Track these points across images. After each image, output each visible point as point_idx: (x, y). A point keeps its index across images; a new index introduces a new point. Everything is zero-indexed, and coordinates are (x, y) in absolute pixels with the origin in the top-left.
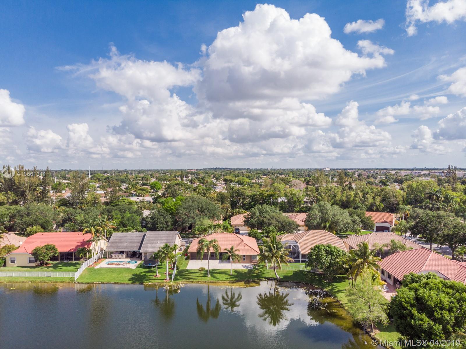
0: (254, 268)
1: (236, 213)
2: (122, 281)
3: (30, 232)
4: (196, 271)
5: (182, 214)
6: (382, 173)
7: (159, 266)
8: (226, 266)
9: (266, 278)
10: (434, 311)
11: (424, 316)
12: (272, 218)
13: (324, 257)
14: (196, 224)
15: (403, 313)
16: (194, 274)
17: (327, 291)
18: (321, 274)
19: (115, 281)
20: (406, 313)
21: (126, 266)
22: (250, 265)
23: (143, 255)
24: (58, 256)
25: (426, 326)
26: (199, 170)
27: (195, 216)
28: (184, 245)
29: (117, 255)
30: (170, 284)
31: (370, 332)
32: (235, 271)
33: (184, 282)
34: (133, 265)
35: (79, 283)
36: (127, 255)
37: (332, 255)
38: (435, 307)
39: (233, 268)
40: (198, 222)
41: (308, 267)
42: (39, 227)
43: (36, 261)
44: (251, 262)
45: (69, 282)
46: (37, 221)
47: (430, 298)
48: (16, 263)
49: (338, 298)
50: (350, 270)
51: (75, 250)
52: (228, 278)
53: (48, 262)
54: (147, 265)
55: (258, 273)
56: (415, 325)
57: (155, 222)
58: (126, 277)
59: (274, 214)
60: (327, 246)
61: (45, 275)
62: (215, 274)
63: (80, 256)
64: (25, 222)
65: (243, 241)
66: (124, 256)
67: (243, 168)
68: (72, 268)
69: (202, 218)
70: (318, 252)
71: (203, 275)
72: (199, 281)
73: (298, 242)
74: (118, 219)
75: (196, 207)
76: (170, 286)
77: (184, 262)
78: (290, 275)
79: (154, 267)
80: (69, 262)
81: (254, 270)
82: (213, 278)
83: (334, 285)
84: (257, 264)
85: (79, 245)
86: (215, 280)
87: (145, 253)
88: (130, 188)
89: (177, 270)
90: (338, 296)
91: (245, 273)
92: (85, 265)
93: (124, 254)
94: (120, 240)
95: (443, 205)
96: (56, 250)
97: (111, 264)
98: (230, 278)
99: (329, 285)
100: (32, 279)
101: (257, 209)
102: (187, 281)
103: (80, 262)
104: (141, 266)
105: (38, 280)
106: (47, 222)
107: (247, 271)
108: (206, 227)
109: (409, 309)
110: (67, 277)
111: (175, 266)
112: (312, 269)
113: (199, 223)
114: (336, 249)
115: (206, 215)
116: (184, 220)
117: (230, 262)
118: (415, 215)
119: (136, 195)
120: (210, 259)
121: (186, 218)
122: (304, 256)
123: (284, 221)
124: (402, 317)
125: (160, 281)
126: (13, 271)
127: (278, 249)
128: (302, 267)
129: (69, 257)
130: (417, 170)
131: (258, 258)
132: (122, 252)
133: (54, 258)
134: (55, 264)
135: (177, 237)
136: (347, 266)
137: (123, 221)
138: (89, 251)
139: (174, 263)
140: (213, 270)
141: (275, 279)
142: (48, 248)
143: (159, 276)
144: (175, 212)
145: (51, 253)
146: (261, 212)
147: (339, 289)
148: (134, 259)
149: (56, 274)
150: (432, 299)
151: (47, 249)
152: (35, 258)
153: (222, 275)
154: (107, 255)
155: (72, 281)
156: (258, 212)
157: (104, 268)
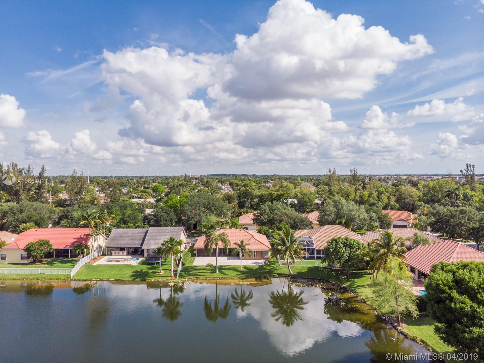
0: (265, 264)
1: (244, 213)
2: (122, 278)
3: (23, 229)
4: (202, 268)
5: (187, 211)
6: (393, 178)
7: (163, 263)
8: (235, 263)
9: (278, 274)
10: (477, 293)
11: (465, 298)
12: (283, 215)
13: (342, 250)
14: (203, 221)
15: (440, 297)
16: (202, 271)
17: (346, 287)
18: (338, 270)
19: (115, 278)
20: (445, 297)
21: (127, 263)
22: (261, 262)
23: (145, 251)
24: (53, 252)
25: (468, 309)
26: (204, 176)
27: (201, 213)
28: (190, 243)
29: (117, 252)
30: (174, 281)
31: (397, 326)
32: (245, 267)
33: (190, 278)
34: (135, 262)
35: (75, 280)
36: (128, 252)
37: (351, 248)
38: (478, 289)
39: (243, 264)
40: (204, 218)
41: (324, 263)
42: (33, 224)
43: (29, 257)
44: (262, 258)
45: (64, 279)
46: (30, 218)
47: (472, 279)
48: (7, 260)
49: (359, 293)
50: (371, 262)
51: (70, 246)
52: (237, 275)
53: (42, 259)
54: (149, 262)
55: (270, 269)
56: (456, 308)
57: (158, 219)
58: (127, 273)
59: (285, 211)
60: (345, 239)
61: (38, 272)
62: (223, 271)
63: (77, 252)
64: (17, 219)
65: (253, 236)
66: (125, 253)
67: (248, 174)
68: (69, 264)
69: (208, 216)
70: (336, 245)
71: (210, 271)
72: (206, 278)
73: (313, 238)
74: (119, 216)
75: (203, 204)
76: (175, 283)
77: (190, 258)
78: (305, 271)
79: (157, 263)
80: (65, 259)
81: (265, 266)
82: (221, 275)
83: (353, 281)
84: (268, 261)
85: (75, 241)
86: (224, 276)
87: (148, 250)
88: (131, 191)
89: (182, 266)
90: (357, 291)
91: (256, 269)
92: (82, 262)
93: (124, 251)
94: (121, 237)
95: (462, 203)
96: (50, 246)
97: (111, 261)
98: (239, 275)
99: (348, 281)
100: (24, 276)
101: (267, 206)
102: (194, 278)
103: (76, 259)
104: (143, 263)
105: (31, 277)
106: (41, 219)
107: (257, 267)
108: (213, 223)
109: (448, 292)
110: (62, 274)
111: (181, 262)
112: (329, 264)
113: (206, 220)
114: (355, 242)
115: (213, 212)
116: (189, 217)
117: (239, 259)
118: (435, 211)
119: (137, 198)
120: (219, 256)
121: (191, 215)
122: (319, 252)
123: (296, 217)
124: (439, 301)
125: (164, 278)
126: (3, 267)
127: (292, 242)
128: (317, 263)
129: (65, 254)
130: (428, 176)
131: (269, 254)
132: (122, 249)
133: (49, 255)
134: (50, 261)
135: (182, 233)
136: (368, 259)
137: (123, 217)
138: (87, 247)
139: (179, 260)
140: (221, 266)
141: (289, 276)
142: (42, 243)
143: (163, 272)
144: (180, 209)
145: (45, 249)
146: (271, 209)
147: (359, 285)
148: (137, 256)
149: (50, 271)
150: (474, 280)
151: (41, 245)
152: (27, 254)
153: (231, 271)
154: (106, 252)
155: (67, 279)
156: (268, 209)
157: (103, 265)
